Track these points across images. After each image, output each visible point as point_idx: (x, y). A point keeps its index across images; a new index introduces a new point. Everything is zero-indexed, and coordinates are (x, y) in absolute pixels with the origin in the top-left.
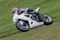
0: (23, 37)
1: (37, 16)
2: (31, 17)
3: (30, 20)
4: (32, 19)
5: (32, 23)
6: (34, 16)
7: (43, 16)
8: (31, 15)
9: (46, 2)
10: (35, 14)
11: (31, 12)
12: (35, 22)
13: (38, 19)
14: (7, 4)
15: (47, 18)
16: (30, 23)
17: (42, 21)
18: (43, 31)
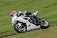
0: (30, 36)
1: (35, 19)
2: (29, 20)
3: (28, 23)
4: (30, 22)
5: (29, 26)
6: (32, 20)
7: (41, 20)
8: (29, 18)
9: (54, 4)
10: (33, 17)
11: (29, 15)
12: (32, 25)
13: (35, 23)
14: (17, 4)
15: (44, 22)
16: (27, 25)
17: (39, 25)
18: (49, 32)
